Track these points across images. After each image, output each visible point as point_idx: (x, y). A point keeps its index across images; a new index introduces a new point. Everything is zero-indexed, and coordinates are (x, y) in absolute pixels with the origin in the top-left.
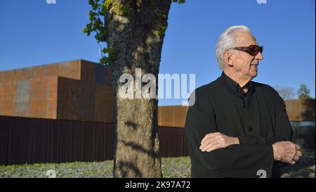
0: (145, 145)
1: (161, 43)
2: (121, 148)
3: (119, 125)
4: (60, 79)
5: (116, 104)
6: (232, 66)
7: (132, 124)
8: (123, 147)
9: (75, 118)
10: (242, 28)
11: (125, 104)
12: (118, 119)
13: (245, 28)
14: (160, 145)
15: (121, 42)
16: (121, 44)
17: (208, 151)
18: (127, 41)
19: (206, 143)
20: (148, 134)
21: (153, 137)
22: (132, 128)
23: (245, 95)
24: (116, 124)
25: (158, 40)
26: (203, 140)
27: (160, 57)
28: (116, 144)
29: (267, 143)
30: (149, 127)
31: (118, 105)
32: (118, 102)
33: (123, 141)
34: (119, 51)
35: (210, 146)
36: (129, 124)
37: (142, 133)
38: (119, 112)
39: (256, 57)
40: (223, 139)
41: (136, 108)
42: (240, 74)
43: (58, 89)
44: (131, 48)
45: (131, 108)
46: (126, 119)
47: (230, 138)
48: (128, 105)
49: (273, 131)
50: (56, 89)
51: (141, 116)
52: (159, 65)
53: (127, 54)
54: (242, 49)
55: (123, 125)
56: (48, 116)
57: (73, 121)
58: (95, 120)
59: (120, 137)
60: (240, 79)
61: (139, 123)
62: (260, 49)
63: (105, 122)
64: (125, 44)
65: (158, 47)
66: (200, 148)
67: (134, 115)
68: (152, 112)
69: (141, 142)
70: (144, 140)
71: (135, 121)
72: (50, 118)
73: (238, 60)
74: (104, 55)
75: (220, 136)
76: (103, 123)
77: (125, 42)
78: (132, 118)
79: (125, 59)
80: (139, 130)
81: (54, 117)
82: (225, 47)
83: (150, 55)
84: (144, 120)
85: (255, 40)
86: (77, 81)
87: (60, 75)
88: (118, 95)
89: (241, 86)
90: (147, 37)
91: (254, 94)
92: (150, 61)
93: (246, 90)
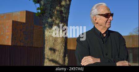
0: (60, 61)
1: (69, 5)
2: (46, 62)
3: (46, 50)
4: (13, 21)
5: (44, 38)
6: (97, 23)
7: (53, 50)
8: (48, 62)
9: (22, 44)
10: (103, 4)
11: (50, 38)
12: (45, 46)
13: (104, 4)
14: (68, 61)
15: (47, 4)
16: (48, 5)
17: (85, 65)
18: (51, 3)
19: (84, 61)
20: (62, 55)
21: (64, 56)
22: (53, 51)
23: (104, 37)
24: (44, 49)
25: (68, 3)
26: (83, 60)
27: (69, 12)
28: (44, 60)
29: (114, 62)
30: (62, 51)
31: (45, 39)
32: (45, 37)
33: (48, 59)
34: (46, 9)
35: (85, 63)
36: (51, 49)
37: (58, 54)
38: (46, 42)
39: (109, 19)
40: (92, 60)
41: (55, 40)
42: (102, 27)
43: (12, 28)
44: (53, 7)
45: (53, 40)
46: (50, 47)
47: (96, 59)
48: (51, 39)
49: (118, 56)
50: (11, 28)
51: (58, 45)
52: (68, 17)
53: (50, 10)
54: (102, 15)
55: (48, 50)
56: (6, 43)
57: (21, 46)
58: (34, 46)
59: (46, 56)
60: (102, 29)
61: (57, 49)
62: (112, 15)
63: (39, 47)
64: (49, 5)
65: (68, 7)
66: (81, 64)
67: (54, 44)
68: (64, 43)
69: (58, 59)
70: (60, 58)
71: (55, 48)
72: (7, 44)
73: (100, 20)
74: (38, 11)
75: (91, 58)
76: (38, 47)
77: (49, 4)
78: (53, 46)
79: (50, 13)
80: (57, 53)
81: (10, 44)
82: (94, 14)
83: (63, 11)
84: (59, 47)
85: (109, 10)
86: (24, 23)
87: (14, 20)
88: (45, 33)
89: (103, 33)
90: (62, 1)
91: (110, 37)
92: (63, 15)
93: (105, 35)
